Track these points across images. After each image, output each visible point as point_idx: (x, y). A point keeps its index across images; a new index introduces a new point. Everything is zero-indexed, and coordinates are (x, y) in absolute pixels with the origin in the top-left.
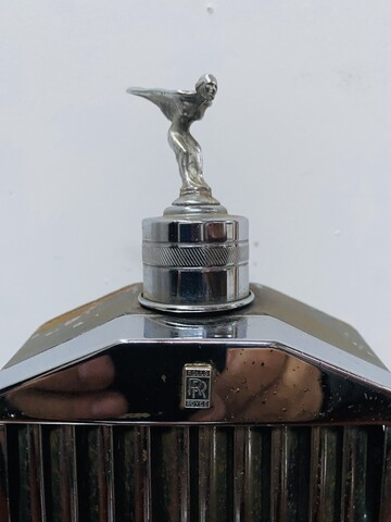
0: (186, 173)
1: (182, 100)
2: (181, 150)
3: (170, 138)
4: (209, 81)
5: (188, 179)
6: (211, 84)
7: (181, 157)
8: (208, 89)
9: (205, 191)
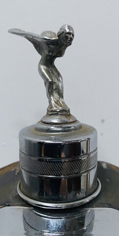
0: (52, 97)
1: (48, 44)
2: (47, 80)
3: (40, 70)
4: (68, 31)
5: (53, 102)
6: (69, 33)
7: (47, 85)
8: (67, 37)
9: (65, 112)
